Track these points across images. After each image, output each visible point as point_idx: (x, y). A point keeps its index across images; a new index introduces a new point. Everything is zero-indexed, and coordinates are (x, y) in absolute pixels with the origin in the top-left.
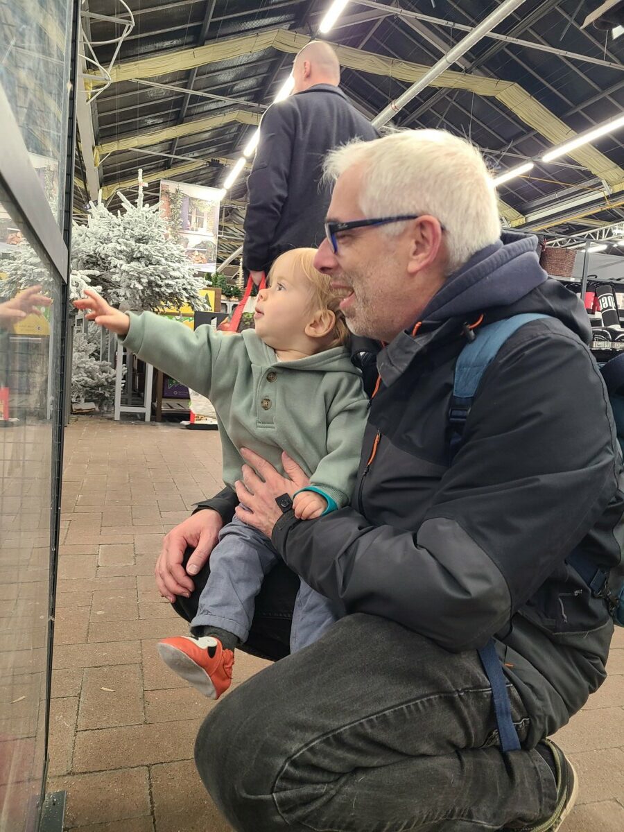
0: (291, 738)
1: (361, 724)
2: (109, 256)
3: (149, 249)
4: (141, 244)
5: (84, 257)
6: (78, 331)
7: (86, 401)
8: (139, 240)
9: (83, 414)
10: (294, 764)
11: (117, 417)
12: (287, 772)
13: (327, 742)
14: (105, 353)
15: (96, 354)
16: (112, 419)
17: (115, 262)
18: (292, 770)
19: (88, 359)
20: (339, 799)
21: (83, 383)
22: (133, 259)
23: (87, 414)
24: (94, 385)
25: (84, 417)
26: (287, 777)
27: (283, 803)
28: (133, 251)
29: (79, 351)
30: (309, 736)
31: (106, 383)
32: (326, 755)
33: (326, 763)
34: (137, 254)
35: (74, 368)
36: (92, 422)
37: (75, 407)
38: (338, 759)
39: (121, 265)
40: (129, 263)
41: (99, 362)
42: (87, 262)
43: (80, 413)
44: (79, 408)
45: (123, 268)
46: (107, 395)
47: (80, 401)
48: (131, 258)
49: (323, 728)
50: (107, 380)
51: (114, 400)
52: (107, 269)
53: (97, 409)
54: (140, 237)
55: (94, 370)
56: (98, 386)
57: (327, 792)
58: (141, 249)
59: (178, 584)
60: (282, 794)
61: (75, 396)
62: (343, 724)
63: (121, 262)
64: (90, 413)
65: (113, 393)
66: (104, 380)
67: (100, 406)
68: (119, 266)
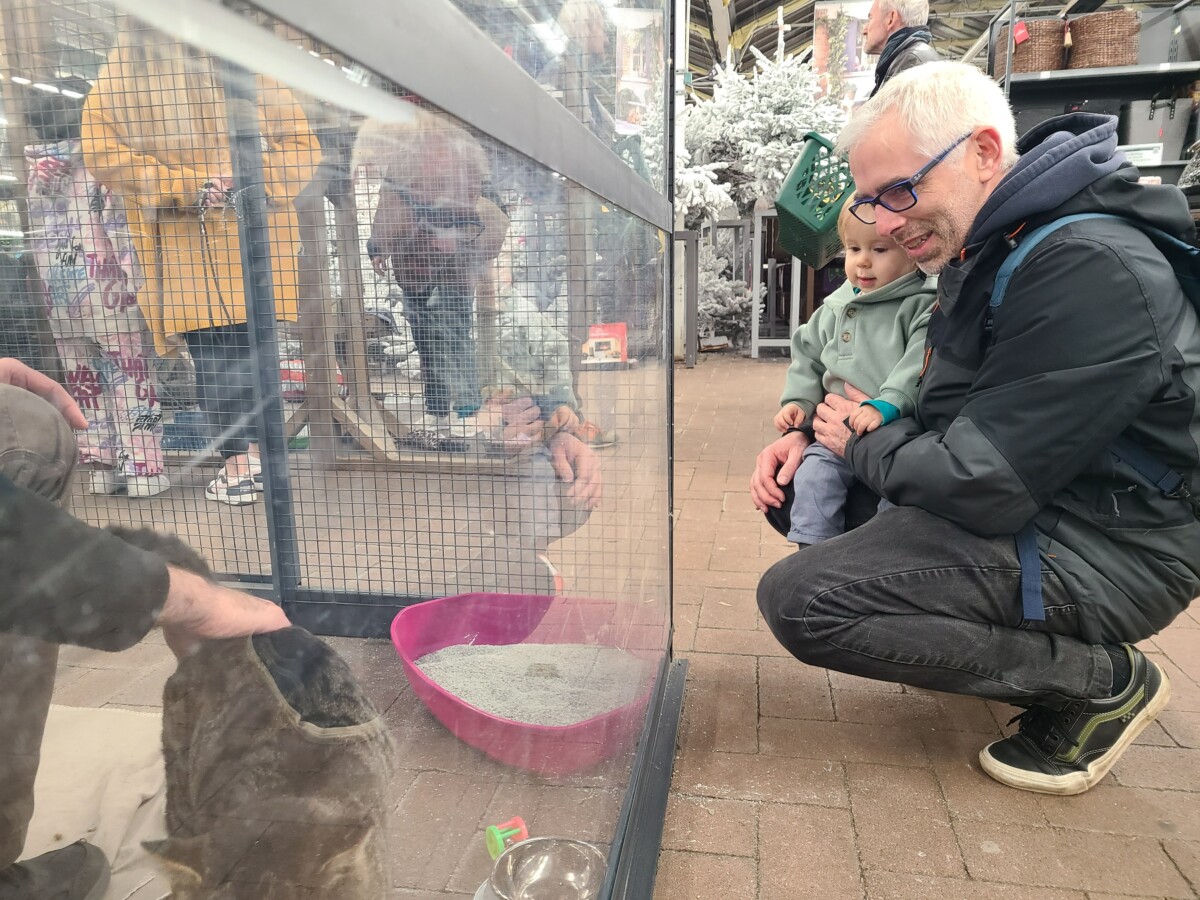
0: (820, 584)
1: (878, 580)
2: (740, 140)
3: (792, 121)
4: (781, 116)
5: (709, 145)
6: (705, 244)
7: (717, 334)
8: (779, 110)
9: (713, 351)
10: (820, 600)
11: (755, 353)
12: (814, 604)
13: (848, 589)
14: (739, 270)
15: (728, 271)
16: (747, 357)
17: (747, 145)
18: (818, 604)
19: (717, 280)
20: (855, 630)
21: (712, 311)
22: (771, 138)
23: (718, 351)
24: (725, 313)
25: (714, 356)
26: (813, 608)
27: (810, 624)
28: (770, 127)
29: (706, 271)
30: (833, 584)
31: (740, 310)
32: (846, 597)
33: (846, 602)
34: (776, 131)
35: (701, 293)
36: (724, 361)
37: (704, 343)
38: (856, 602)
39: (755, 150)
40: (766, 144)
41: (731, 283)
42: (713, 151)
43: (710, 350)
44: (708, 344)
45: (758, 153)
46: (742, 325)
47: (709, 335)
48: (768, 137)
49: (844, 579)
50: (741, 305)
51: (750, 332)
52: (737, 156)
53: (730, 345)
54: (781, 105)
55: (725, 293)
56: (730, 315)
57: (845, 623)
58: (782, 123)
59: (770, 495)
60: (810, 618)
61: (703, 328)
62: (862, 579)
63: (755, 145)
64: (722, 350)
65: (748, 323)
66: (737, 305)
67: (734, 341)
68: (752, 151)
